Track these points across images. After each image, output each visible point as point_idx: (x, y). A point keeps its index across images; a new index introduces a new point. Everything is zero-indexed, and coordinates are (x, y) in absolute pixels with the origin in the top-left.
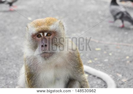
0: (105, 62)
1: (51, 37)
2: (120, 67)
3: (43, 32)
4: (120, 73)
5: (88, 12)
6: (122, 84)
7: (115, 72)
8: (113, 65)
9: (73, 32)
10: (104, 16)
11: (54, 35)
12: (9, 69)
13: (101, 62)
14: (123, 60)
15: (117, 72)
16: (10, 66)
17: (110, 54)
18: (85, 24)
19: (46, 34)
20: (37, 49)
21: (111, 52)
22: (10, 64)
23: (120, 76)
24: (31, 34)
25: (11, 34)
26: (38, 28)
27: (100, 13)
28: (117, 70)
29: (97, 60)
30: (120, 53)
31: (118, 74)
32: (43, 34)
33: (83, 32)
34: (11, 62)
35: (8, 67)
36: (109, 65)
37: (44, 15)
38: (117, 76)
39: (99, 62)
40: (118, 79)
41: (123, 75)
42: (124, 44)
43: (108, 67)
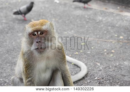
0: (88, 54)
1: (44, 35)
2: (99, 58)
3: (37, 31)
4: (99, 62)
5: (78, 16)
6: (100, 71)
7: (95, 62)
8: (93, 56)
9: (65, 31)
10: (89, 19)
11: (46, 33)
12: (14, 58)
13: (85, 54)
14: (101, 53)
15: (97, 62)
16: (15, 56)
17: (92, 48)
18: (74, 25)
19: (39, 33)
20: (33, 45)
21: (93, 46)
22: (16, 54)
23: (99, 64)
24: (28, 33)
25: (18, 32)
26: (33, 28)
27: (86, 16)
28: (97, 60)
29: (82, 52)
30: (100, 47)
31: (97, 63)
32: (38, 33)
33: (73, 31)
34: (16, 53)
35: (14, 57)
36: (91, 56)
37: (44, 17)
38: (97, 64)
39: (83, 54)
40: (97, 67)
41: (101, 64)
42: (103, 40)
43: (90, 58)
